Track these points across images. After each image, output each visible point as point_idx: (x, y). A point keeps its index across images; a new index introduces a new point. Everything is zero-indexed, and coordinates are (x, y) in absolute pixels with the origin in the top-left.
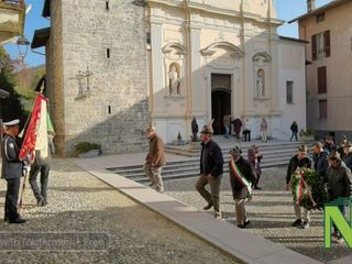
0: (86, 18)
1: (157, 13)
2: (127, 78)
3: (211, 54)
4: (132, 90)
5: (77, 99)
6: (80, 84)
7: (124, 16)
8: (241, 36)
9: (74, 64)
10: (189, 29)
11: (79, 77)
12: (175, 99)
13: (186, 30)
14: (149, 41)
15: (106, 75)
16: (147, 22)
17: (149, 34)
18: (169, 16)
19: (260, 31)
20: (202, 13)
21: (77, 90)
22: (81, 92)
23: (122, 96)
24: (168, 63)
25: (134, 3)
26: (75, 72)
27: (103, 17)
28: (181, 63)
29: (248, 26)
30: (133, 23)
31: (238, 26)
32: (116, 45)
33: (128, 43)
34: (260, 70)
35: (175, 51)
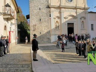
0: (35, 12)
1: (52, 9)
2: (45, 26)
3: (67, 18)
4: (46, 28)
5: (33, 31)
6: (34, 27)
7: (44, 11)
8: (76, 13)
9: (32, 23)
10: (61, 12)
11: (34, 26)
12: (57, 30)
13: (60, 13)
14: (50, 16)
15: (39, 25)
16: (50, 12)
17: (50, 15)
18: (56, 10)
19: (82, 11)
20: (65, 8)
21: (33, 29)
22: (34, 29)
23: (43, 30)
24: (55, 21)
25: (46, 8)
26: (33, 25)
27: (39, 12)
28: (59, 21)
29: (78, 10)
30: (46, 12)
31: (75, 10)
32: (42, 18)
33: (45, 17)
34: (82, 22)
35: (57, 18)
